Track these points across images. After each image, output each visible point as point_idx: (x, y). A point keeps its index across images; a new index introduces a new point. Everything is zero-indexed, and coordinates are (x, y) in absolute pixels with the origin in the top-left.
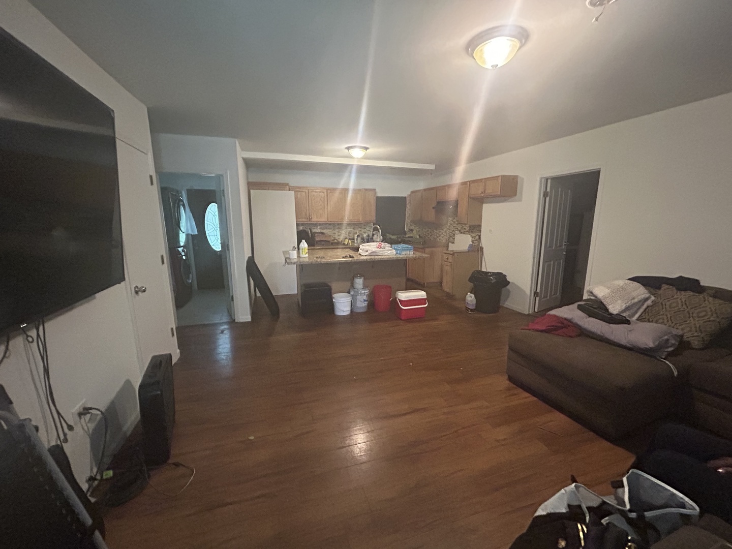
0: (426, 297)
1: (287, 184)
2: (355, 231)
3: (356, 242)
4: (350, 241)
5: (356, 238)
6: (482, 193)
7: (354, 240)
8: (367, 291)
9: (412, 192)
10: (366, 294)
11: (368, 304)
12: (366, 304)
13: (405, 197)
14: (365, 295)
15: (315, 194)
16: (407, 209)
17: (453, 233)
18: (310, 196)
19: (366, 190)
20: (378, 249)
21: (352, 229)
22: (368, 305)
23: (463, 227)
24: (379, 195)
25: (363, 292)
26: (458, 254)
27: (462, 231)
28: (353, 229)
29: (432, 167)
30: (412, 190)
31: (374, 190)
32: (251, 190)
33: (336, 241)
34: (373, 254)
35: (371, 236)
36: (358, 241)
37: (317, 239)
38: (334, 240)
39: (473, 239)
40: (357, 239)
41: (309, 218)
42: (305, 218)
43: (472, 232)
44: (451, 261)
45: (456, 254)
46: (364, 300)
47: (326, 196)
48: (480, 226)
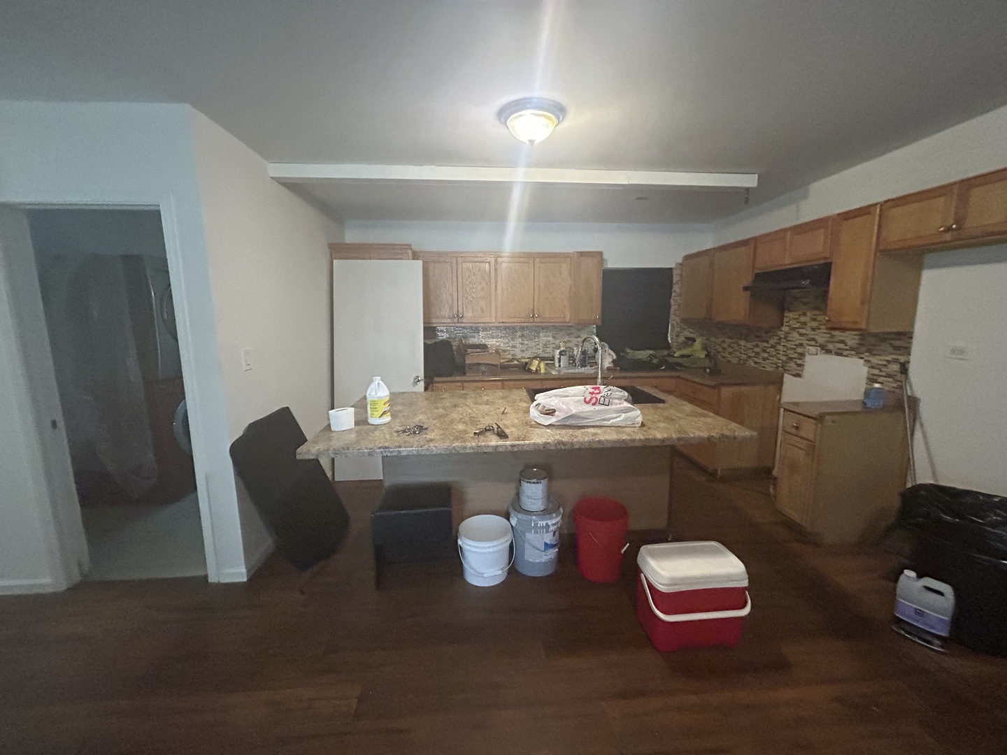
0: (745, 583)
1: (409, 246)
2: (557, 342)
3: (557, 365)
4: (542, 365)
5: (557, 356)
6: (949, 229)
7: (554, 360)
8: (554, 521)
9: (687, 258)
10: (552, 528)
11: (559, 553)
12: (552, 553)
13: (671, 269)
14: (547, 532)
15: (470, 265)
16: (673, 294)
17: (799, 350)
18: (460, 270)
19: (582, 254)
20: (589, 408)
21: (551, 338)
22: (560, 558)
23: (833, 336)
24: (611, 265)
25: (544, 523)
26: (835, 418)
27: (830, 346)
28: (553, 337)
29: (750, 181)
30: (687, 253)
31: (601, 254)
32: (335, 261)
33: (516, 362)
34: (573, 422)
35: (590, 351)
36: (562, 363)
37: (469, 361)
38: (513, 359)
39: (876, 372)
40: (560, 359)
41: (458, 315)
42: (449, 318)
43: (869, 351)
44: (811, 437)
45: (827, 417)
46: (546, 544)
47: (493, 271)
48: (907, 336)
